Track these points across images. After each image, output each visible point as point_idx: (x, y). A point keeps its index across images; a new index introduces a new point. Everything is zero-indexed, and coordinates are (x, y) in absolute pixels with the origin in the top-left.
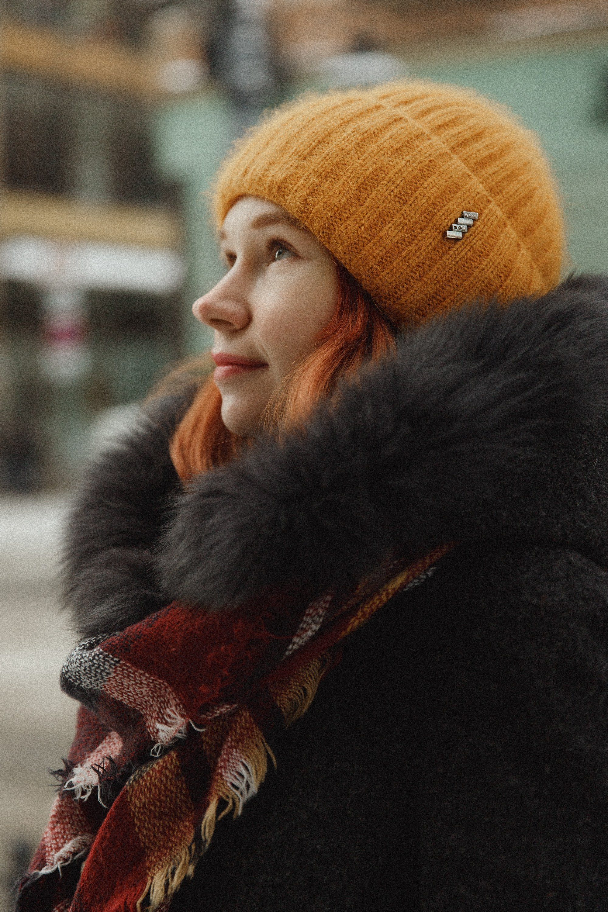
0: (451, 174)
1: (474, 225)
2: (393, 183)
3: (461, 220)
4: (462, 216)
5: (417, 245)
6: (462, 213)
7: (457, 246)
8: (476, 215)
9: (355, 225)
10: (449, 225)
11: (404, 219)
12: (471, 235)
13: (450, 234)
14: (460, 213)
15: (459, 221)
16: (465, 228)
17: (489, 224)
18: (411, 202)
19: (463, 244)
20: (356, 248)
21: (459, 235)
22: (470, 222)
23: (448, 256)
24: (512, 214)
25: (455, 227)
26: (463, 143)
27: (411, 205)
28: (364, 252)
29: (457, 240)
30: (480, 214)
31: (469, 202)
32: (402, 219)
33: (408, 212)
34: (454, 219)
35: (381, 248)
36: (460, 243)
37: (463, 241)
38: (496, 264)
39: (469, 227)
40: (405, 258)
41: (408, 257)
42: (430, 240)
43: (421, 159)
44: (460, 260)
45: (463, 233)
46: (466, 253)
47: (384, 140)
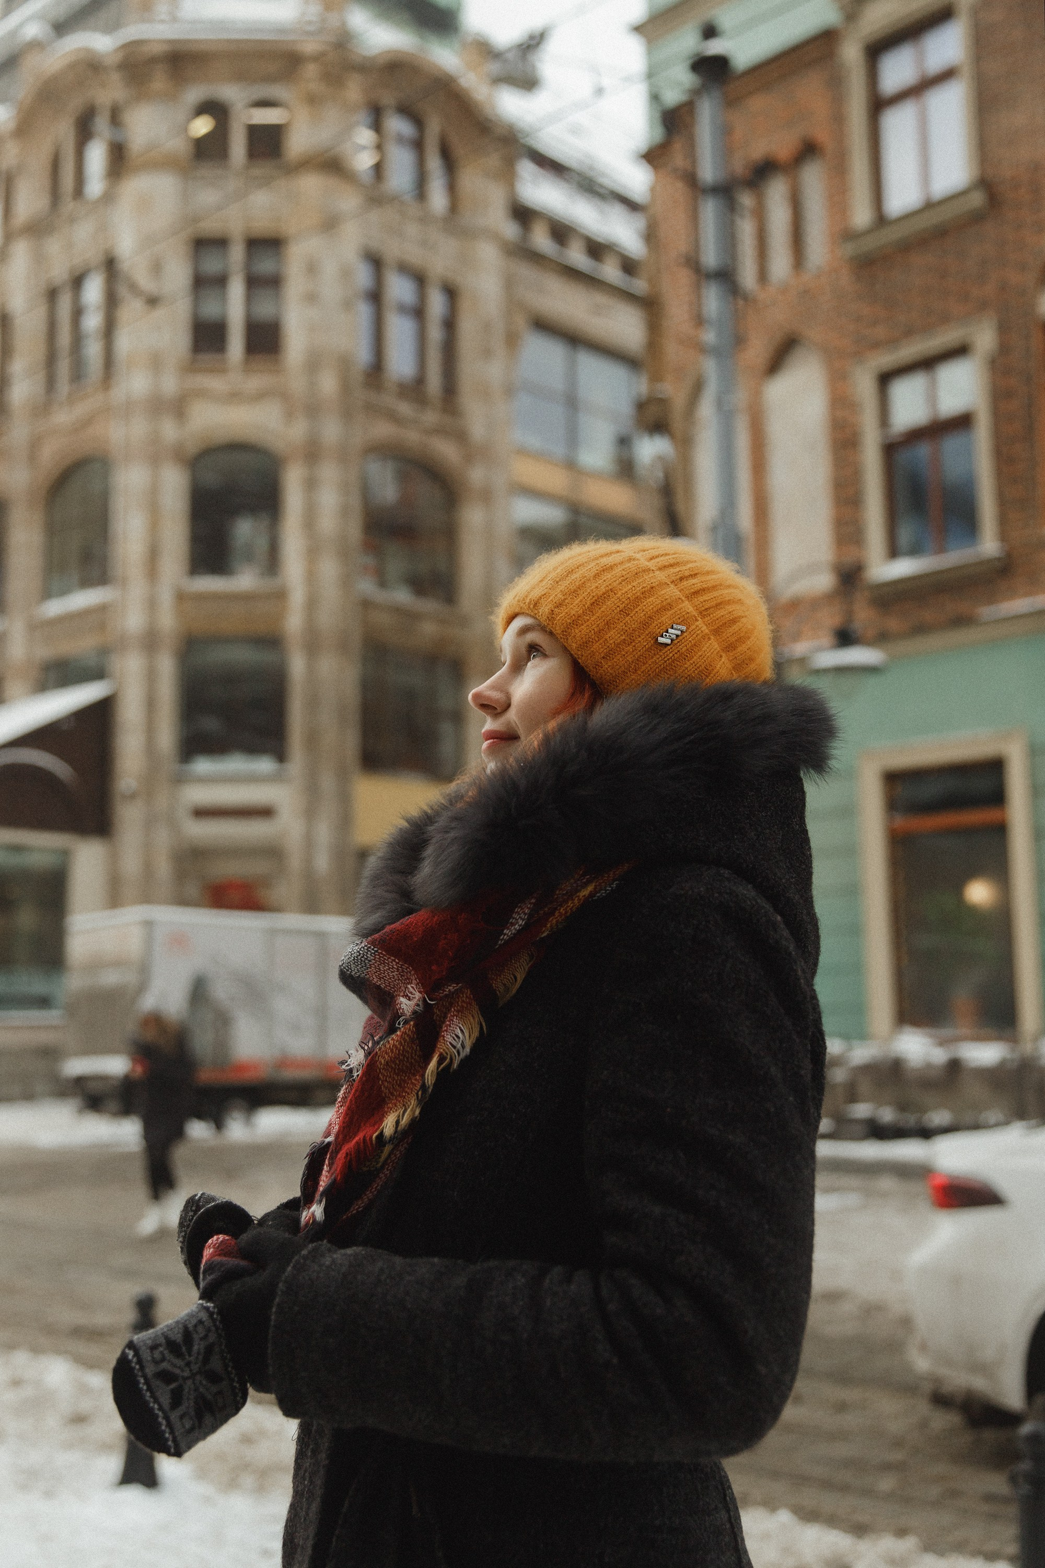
0: (667, 597)
1: (681, 635)
2: (620, 601)
3: (670, 630)
4: (672, 628)
5: (634, 646)
6: (673, 625)
7: (666, 649)
8: (684, 628)
9: (587, 629)
10: (661, 633)
11: (626, 627)
12: (679, 642)
13: (661, 640)
14: (671, 625)
16: (674, 637)
17: (695, 636)
18: (632, 615)
19: (671, 648)
20: (587, 646)
21: (669, 641)
22: (679, 633)
23: (658, 656)
24: (717, 632)
25: (666, 635)
27: (632, 617)
28: (592, 649)
29: (666, 645)
30: (688, 628)
31: (679, 618)
32: (624, 626)
33: (629, 622)
34: (665, 629)
35: (605, 647)
36: (669, 647)
37: (671, 646)
38: (698, 665)
39: (677, 636)
40: (624, 655)
41: (626, 655)
42: (645, 644)
43: (645, 585)
44: (668, 660)
45: (672, 640)
46: (673, 655)
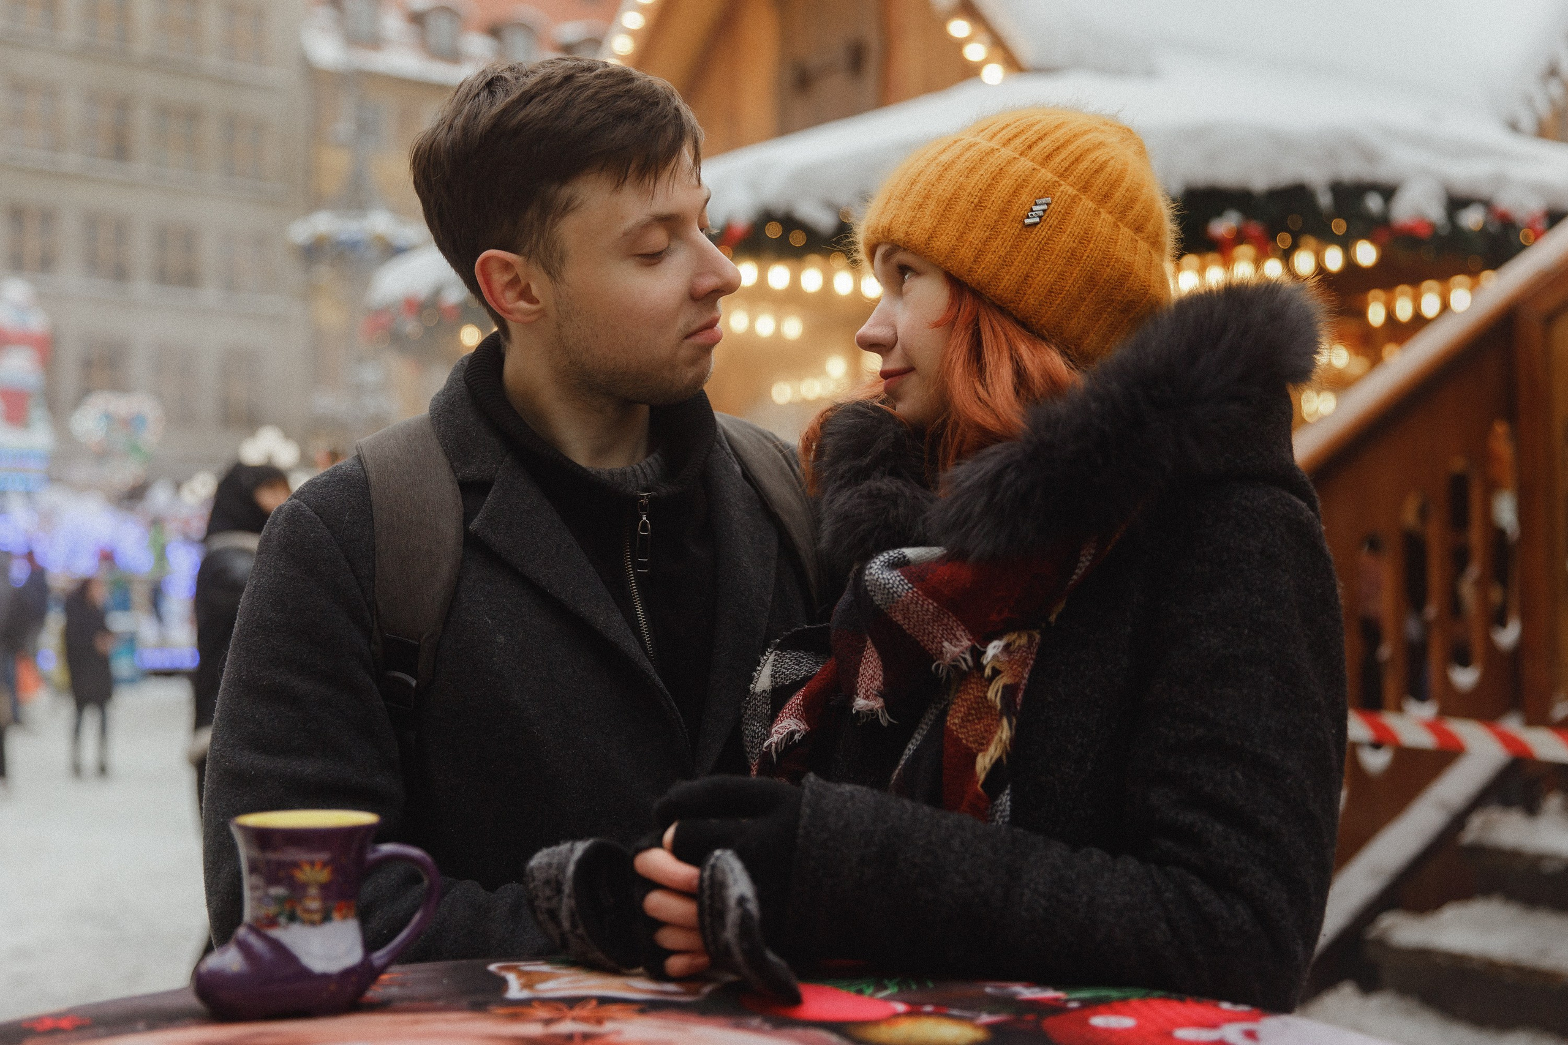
0: (1020, 173)
1: (1048, 209)
2: (972, 196)
3: (1035, 208)
4: (1036, 204)
5: (1002, 238)
6: (1036, 202)
7: (1036, 229)
8: (1049, 200)
9: (948, 238)
10: (1026, 214)
11: (987, 221)
12: (1048, 217)
13: (1027, 221)
14: (1034, 202)
15: (1034, 209)
16: (1041, 213)
17: (1063, 203)
18: (989, 206)
19: (1042, 226)
20: (954, 256)
21: (1037, 220)
22: (1045, 207)
23: (1031, 240)
24: (1085, 188)
25: (1032, 215)
26: (1049, 157)
27: (990, 208)
28: (960, 257)
29: (1036, 224)
30: (1053, 198)
31: (1040, 191)
32: (985, 221)
33: (989, 215)
34: (1029, 209)
35: (973, 250)
36: (1039, 226)
37: (1041, 224)
38: (1076, 234)
39: (1044, 211)
40: (995, 252)
41: (997, 250)
42: (1012, 232)
43: (993, 169)
44: (1043, 239)
45: (1040, 217)
46: (1047, 233)
47: (960, 165)
